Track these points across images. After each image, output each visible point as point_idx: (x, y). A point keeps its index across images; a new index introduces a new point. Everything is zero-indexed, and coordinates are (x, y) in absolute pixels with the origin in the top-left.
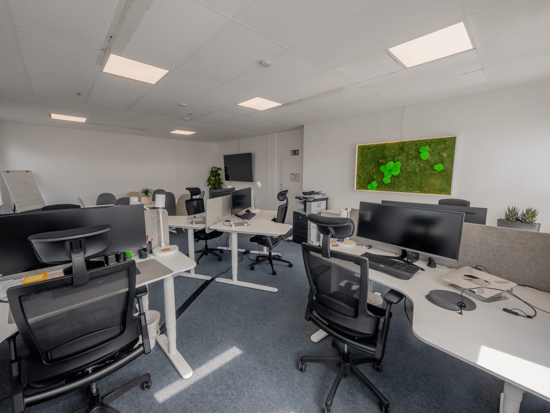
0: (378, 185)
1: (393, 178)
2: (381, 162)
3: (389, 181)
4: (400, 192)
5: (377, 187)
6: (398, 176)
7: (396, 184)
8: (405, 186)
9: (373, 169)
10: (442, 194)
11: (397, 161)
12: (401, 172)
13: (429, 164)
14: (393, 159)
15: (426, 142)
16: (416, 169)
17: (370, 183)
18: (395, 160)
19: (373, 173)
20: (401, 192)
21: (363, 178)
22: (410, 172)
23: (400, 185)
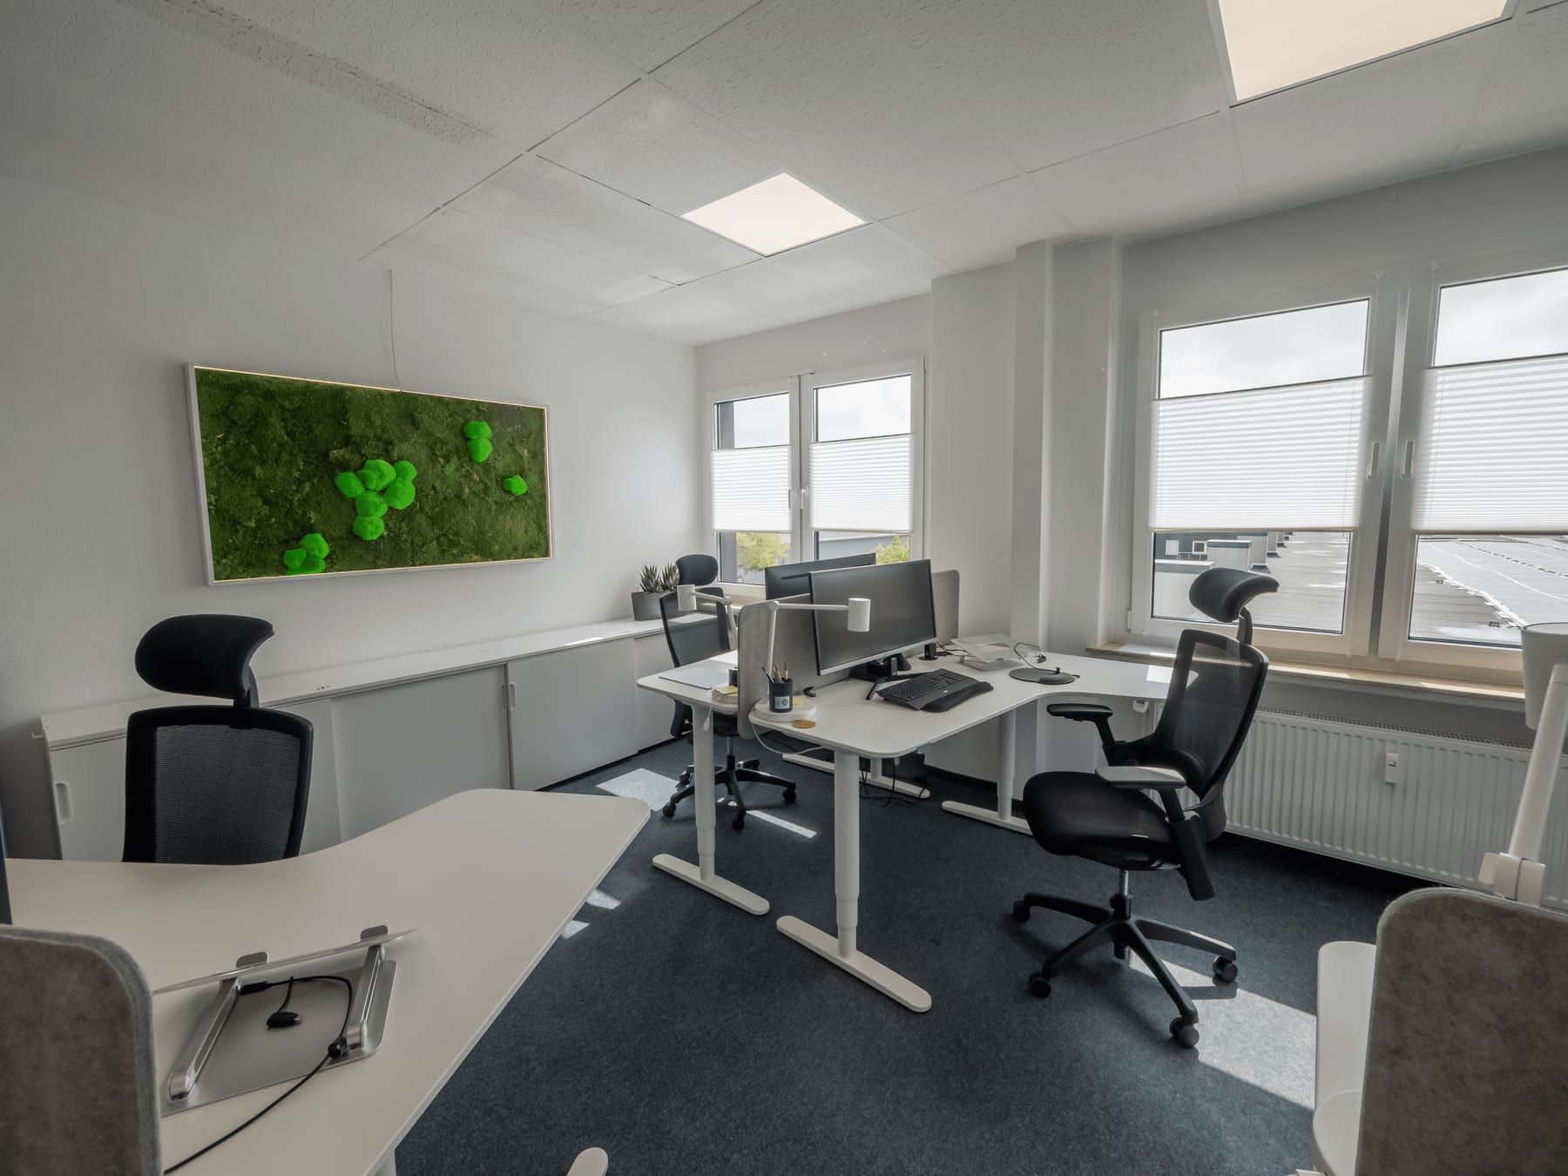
0: (331, 547)
1: (391, 519)
2: (337, 458)
3: (382, 530)
4: (420, 565)
5: (328, 557)
6: (408, 514)
7: (406, 540)
8: (435, 542)
9: (300, 482)
10: (532, 557)
11: (401, 458)
12: (418, 498)
13: (493, 475)
14: (387, 451)
15: (477, 408)
16: (461, 491)
17: (293, 539)
18: (395, 455)
19: (305, 501)
20: (425, 564)
21: (252, 524)
22: (445, 499)
23: (418, 540)
